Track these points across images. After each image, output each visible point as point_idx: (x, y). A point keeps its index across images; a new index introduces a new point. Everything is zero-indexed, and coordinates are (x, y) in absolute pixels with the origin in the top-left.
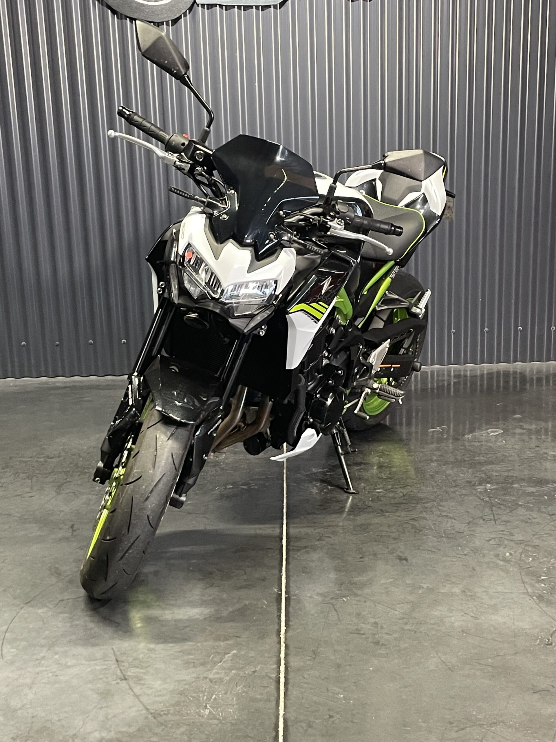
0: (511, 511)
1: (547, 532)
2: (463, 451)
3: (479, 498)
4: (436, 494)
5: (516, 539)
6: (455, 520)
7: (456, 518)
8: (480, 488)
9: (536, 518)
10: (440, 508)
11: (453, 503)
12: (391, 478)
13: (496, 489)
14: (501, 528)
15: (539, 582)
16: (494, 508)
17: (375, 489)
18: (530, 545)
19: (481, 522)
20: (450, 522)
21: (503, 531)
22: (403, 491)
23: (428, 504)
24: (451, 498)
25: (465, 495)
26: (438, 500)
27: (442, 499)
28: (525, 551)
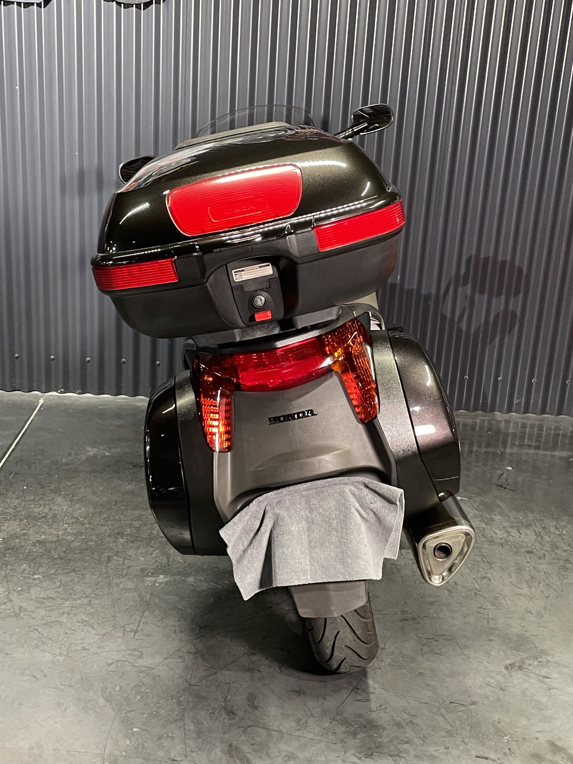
0: (163, 618)
1: (181, 654)
3: (140, 595)
4: (97, 587)
5: (142, 665)
6: (93, 628)
7: (96, 625)
8: (150, 580)
9: (182, 632)
10: (88, 608)
11: (107, 601)
12: (62, 558)
13: (166, 583)
14: (136, 644)
15: (127, 736)
16: (147, 614)
17: (33, 575)
18: (150, 676)
19: (120, 634)
20: (85, 632)
21: (135, 650)
22: (63, 579)
23: (79, 601)
24: (108, 594)
25: (128, 589)
26: (93, 595)
27: (98, 595)
28: (140, 684)
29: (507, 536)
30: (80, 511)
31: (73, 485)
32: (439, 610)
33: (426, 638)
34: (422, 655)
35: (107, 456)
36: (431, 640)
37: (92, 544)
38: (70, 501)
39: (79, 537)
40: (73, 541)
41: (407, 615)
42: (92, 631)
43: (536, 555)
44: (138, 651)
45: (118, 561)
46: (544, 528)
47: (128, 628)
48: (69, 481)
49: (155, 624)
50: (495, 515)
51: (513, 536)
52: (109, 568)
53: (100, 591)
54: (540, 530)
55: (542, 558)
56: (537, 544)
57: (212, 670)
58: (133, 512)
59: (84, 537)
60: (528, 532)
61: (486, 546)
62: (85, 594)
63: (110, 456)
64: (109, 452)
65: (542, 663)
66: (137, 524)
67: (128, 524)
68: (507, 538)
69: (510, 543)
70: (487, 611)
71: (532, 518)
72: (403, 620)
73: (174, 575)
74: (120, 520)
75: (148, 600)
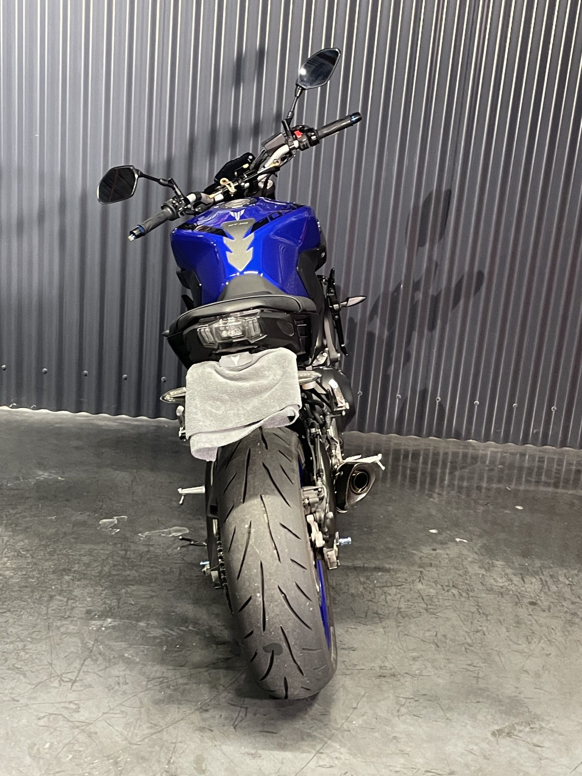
0: (106, 667)
1: (123, 709)
2: (119, 559)
3: (82, 640)
4: (35, 630)
5: (77, 720)
6: (25, 677)
7: (28, 673)
8: (95, 624)
9: (126, 684)
10: (22, 653)
11: (44, 646)
13: (113, 627)
14: (72, 696)
16: (88, 662)
18: (84, 732)
19: (56, 684)
20: (16, 680)
21: (71, 702)
23: (11, 646)
24: (46, 638)
25: (70, 633)
26: (29, 639)
27: (35, 639)
28: (73, 741)
29: (509, 584)
30: (22, 543)
31: (16, 513)
32: (424, 667)
33: (404, 698)
34: (398, 716)
35: (60, 481)
36: (409, 700)
37: (33, 580)
38: (12, 531)
39: (19, 573)
40: (12, 577)
41: (385, 671)
42: (24, 680)
43: (539, 606)
44: (76, 704)
45: (61, 601)
46: (551, 576)
47: (65, 677)
48: (13, 509)
49: (97, 674)
50: (497, 560)
51: (515, 585)
52: (50, 609)
53: (37, 635)
54: (548, 579)
55: (547, 611)
56: (542, 595)
57: (157, 727)
58: (84, 546)
59: (24, 573)
60: (534, 580)
61: (484, 595)
62: (19, 638)
63: (62, 481)
64: (62, 477)
65: (535, 729)
66: (86, 559)
67: (77, 559)
68: (508, 587)
69: (511, 592)
70: (477, 669)
71: (540, 565)
72: (380, 676)
73: (123, 619)
74: (67, 555)
75: (90, 646)
